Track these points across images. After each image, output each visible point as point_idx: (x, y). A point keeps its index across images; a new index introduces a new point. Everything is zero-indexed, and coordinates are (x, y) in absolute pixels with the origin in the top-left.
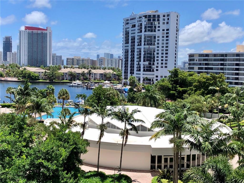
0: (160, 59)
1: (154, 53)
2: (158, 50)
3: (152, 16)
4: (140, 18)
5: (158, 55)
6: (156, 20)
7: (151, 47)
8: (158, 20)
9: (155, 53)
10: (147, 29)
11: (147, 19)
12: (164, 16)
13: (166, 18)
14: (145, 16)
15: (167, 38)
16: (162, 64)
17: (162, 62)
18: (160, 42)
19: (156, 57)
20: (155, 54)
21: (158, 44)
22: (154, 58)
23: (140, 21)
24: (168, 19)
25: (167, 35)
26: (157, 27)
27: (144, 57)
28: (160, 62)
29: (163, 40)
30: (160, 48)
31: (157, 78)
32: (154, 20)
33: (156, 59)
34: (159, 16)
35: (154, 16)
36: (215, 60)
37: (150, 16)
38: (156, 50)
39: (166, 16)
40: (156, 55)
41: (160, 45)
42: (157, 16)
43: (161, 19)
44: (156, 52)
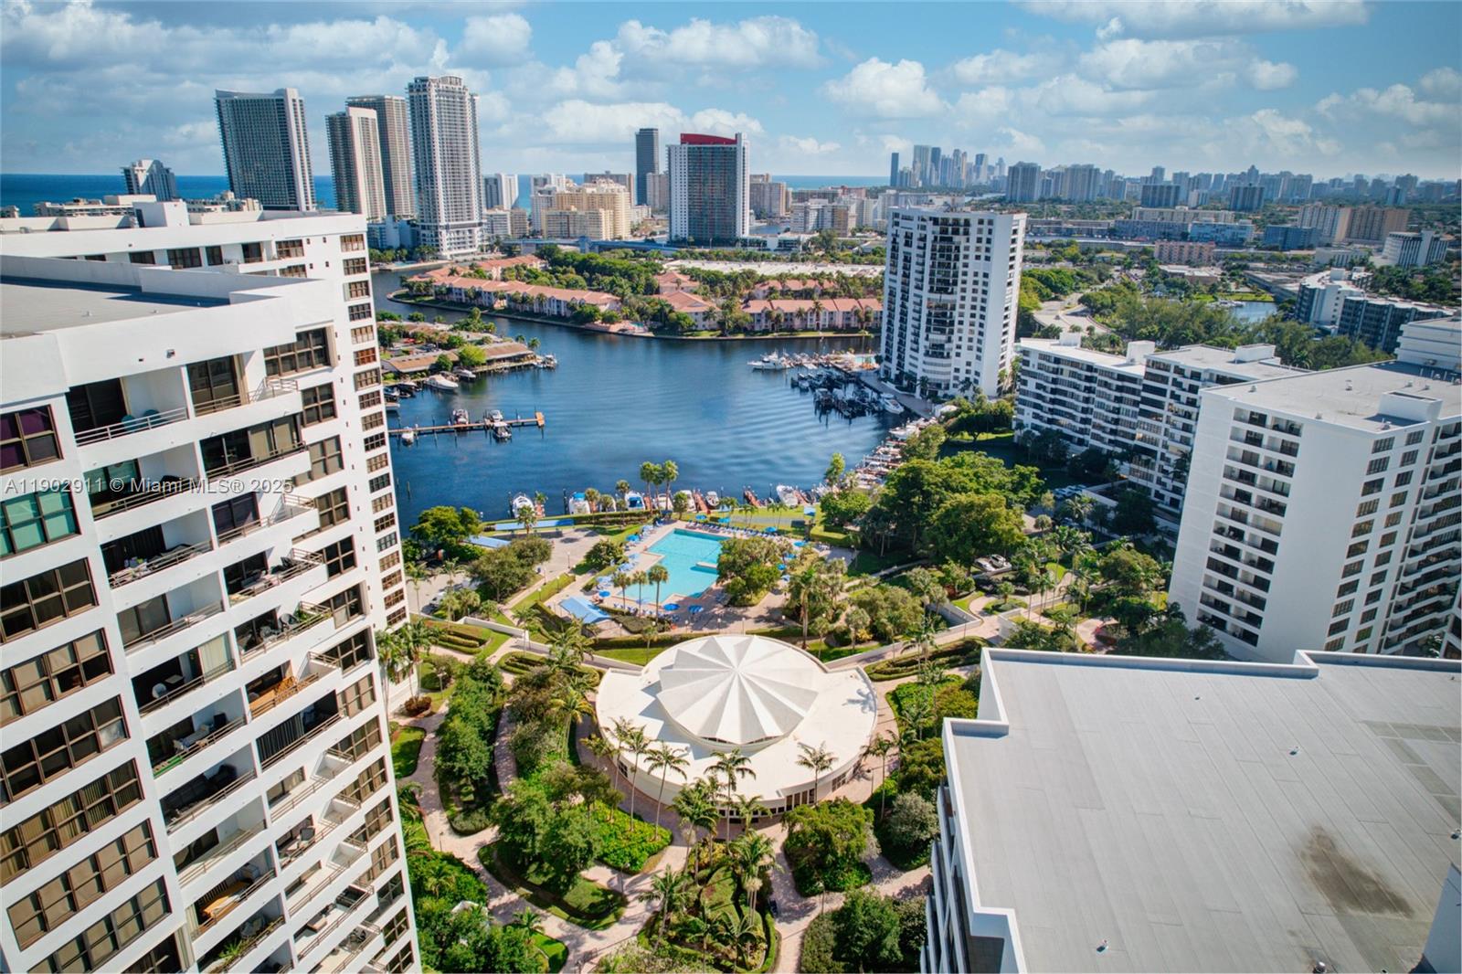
0: (966, 327)
1: (951, 314)
2: (962, 307)
3: (951, 222)
5: (961, 319)
6: (961, 230)
7: (945, 297)
8: (966, 233)
9: (956, 314)
11: (937, 229)
12: (981, 223)
13: (985, 227)
14: (935, 220)
16: (971, 340)
17: (971, 336)
18: (969, 287)
19: (956, 322)
20: (953, 315)
21: (964, 290)
22: (952, 323)
24: (990, 232)
25: (986, 271)
26: (962, 249)
27: (929, 321)
28: (965, 335)
29: (976, 283)
30: (968, 303)
32: (956, 232)
33: (957, 326)
34: (967, 223)
35: (956, 222)
37: (945, 220)
39: (985, 223)
40: (957, 319)
41: (969, 295)
42: (962, 222)
43: (973, 230)
44: (958, 309)
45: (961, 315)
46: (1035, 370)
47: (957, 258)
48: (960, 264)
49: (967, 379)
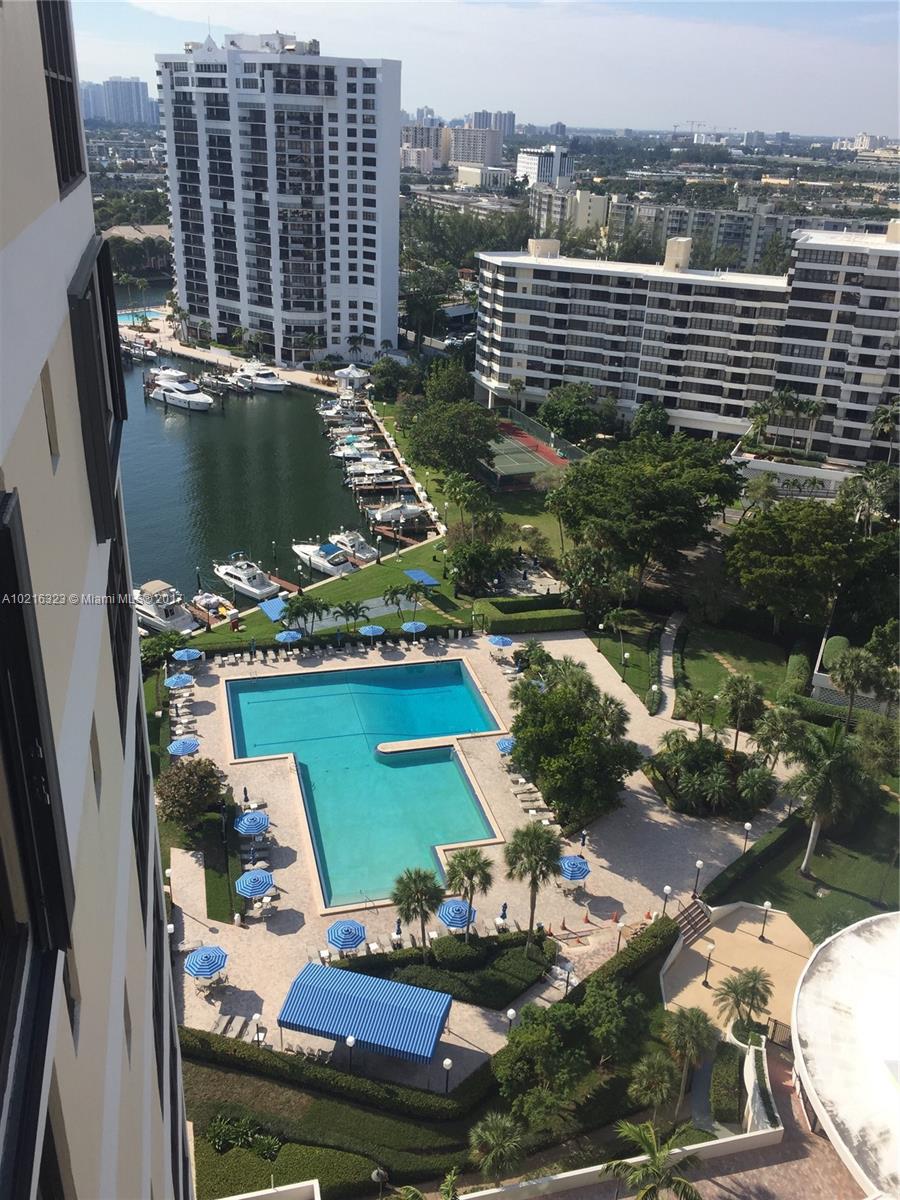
0: (344, 248)
1: (318, 227)
2: (335, 214)
3: (303, 71)
4: (250, 69)
5: (334, 234)
6: (322, 87)
8: (330, 90)
9: (325, 227)
10: (288, 124)
12: (351, 74)
13: (360, 82)
14: (275, 69)
15: (369, 169)
16: (353, 267)
17: (353, 261)
18: (343, 181)
19: (328, 241)
20: (322, 229)
21: (334, 187)
22: (321, 242)
24: (370, 88)
25: (369, 155)
26: (326, 118)
28: (344, 260)
29: (352, 175)
30: (343, 208)
31: (336, 322)
33: (329, 247)
34: (330, 73)
35: (312, 71)
37: (293, 69)
38: (327, 215)
39: (359, 74)
40: (329, 235)
41: (343, 195)
42: (322, 72)
43: (340, 86)
44: (329, 221)
45: (335, 228)
46: (529, 296)
47: (319, 135)
48: (324, 144)
49: (354, 329)
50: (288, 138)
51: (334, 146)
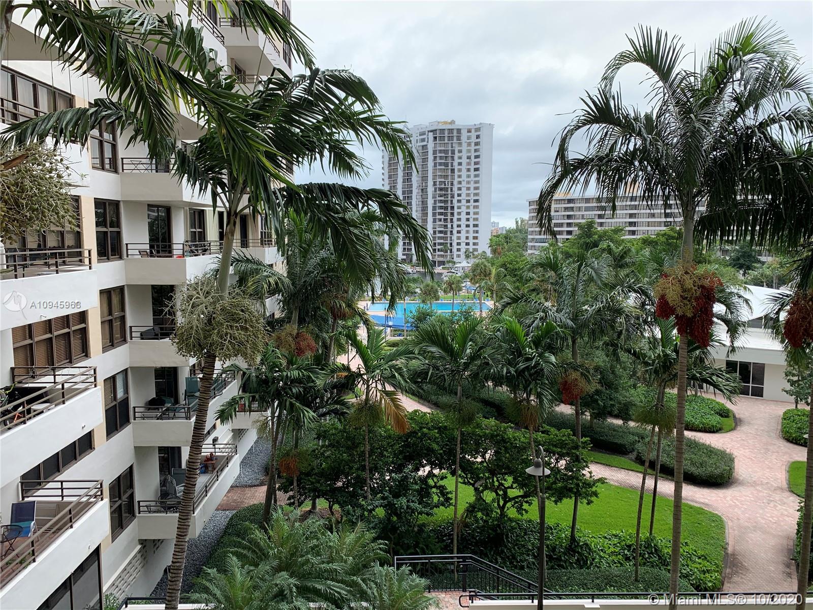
0: (464, 210)
1: (452, 201)
2: (460, 195)
3: (446, 132)
4: (422, 134)
5: (459, 204)
6: (455, 138)
8: (459, 138)
9: (455, 201)
10: (438, 155)
11: (437, 137)
12: (469, 131)
13: (473, 134)
14: (434, 131)
15: (477, 173)
16: (468, 220)
17: (468, 217)
18: (464, 179)
19: (455, 208)
21: (460, 183)
22: (452, 208)
23: (423, 140)
24: (478, 137)
25: (477, 166)
26: (456, 151)
27: (434, 208)
28: (464, 217)
29: (469, 176)
30: (464, 192)
31: (459, 247)
32: (450, 138)
33: (456, 211)
34: (459, 131)
35: (451, 131)
36: (587, 209)
37: (442, 131)
38: (456, 195)
39: (473, 131)
40: (456, 204)
41: (464, 186)
42: (455, 132)
43: (464, 135)
44: (456, 198)
45: (459, 201)
47: (453, 158)
48: (456, 164)
49: (467, 250)
50: (438, 161)
51: (460, 164)
